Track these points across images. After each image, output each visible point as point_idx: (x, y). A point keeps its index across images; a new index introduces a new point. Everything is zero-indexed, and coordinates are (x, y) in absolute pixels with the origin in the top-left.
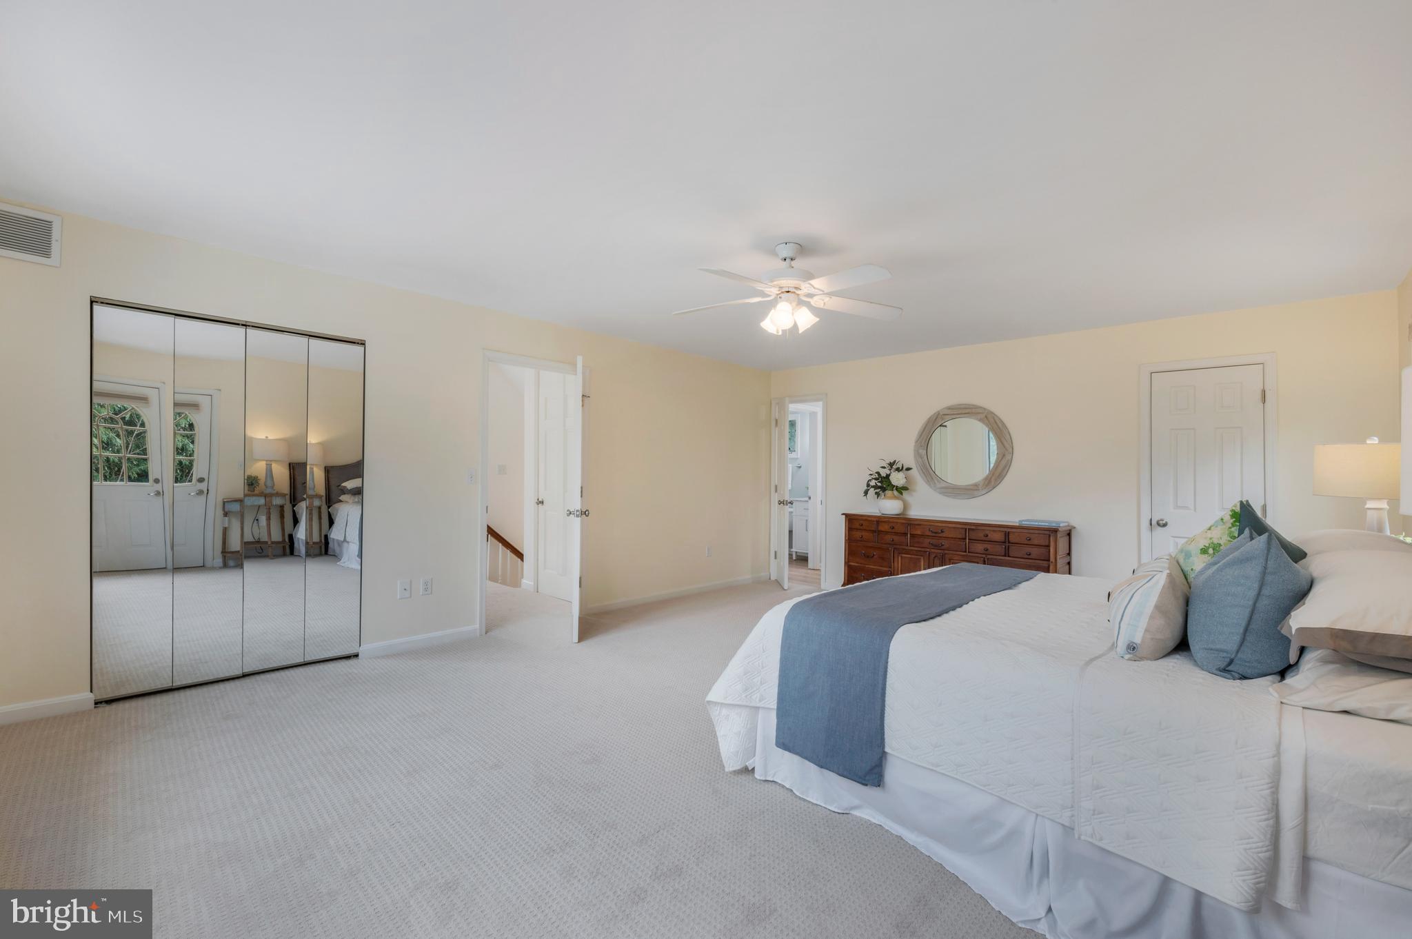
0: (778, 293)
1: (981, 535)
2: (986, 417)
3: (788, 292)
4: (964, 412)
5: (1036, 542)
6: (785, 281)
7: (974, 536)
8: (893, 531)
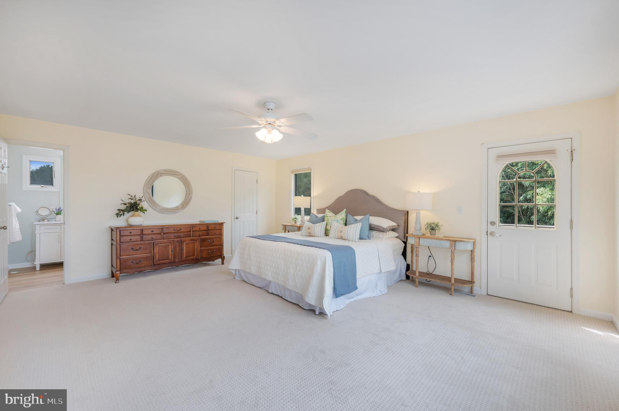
0: (266, 124)
1: (197, 229)
2: (182, 177)
3: (270, 124)
4: (170, 173)
5: (218, 228)
6: (270, 119)
7: (194, 229)
8: (153, 233)
